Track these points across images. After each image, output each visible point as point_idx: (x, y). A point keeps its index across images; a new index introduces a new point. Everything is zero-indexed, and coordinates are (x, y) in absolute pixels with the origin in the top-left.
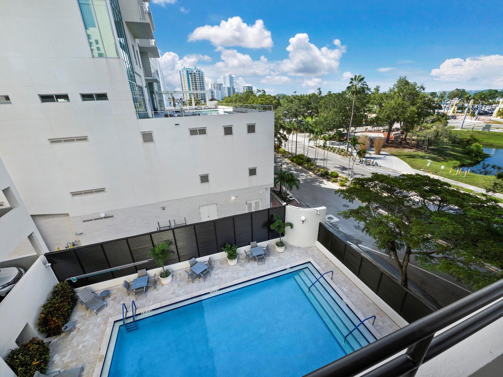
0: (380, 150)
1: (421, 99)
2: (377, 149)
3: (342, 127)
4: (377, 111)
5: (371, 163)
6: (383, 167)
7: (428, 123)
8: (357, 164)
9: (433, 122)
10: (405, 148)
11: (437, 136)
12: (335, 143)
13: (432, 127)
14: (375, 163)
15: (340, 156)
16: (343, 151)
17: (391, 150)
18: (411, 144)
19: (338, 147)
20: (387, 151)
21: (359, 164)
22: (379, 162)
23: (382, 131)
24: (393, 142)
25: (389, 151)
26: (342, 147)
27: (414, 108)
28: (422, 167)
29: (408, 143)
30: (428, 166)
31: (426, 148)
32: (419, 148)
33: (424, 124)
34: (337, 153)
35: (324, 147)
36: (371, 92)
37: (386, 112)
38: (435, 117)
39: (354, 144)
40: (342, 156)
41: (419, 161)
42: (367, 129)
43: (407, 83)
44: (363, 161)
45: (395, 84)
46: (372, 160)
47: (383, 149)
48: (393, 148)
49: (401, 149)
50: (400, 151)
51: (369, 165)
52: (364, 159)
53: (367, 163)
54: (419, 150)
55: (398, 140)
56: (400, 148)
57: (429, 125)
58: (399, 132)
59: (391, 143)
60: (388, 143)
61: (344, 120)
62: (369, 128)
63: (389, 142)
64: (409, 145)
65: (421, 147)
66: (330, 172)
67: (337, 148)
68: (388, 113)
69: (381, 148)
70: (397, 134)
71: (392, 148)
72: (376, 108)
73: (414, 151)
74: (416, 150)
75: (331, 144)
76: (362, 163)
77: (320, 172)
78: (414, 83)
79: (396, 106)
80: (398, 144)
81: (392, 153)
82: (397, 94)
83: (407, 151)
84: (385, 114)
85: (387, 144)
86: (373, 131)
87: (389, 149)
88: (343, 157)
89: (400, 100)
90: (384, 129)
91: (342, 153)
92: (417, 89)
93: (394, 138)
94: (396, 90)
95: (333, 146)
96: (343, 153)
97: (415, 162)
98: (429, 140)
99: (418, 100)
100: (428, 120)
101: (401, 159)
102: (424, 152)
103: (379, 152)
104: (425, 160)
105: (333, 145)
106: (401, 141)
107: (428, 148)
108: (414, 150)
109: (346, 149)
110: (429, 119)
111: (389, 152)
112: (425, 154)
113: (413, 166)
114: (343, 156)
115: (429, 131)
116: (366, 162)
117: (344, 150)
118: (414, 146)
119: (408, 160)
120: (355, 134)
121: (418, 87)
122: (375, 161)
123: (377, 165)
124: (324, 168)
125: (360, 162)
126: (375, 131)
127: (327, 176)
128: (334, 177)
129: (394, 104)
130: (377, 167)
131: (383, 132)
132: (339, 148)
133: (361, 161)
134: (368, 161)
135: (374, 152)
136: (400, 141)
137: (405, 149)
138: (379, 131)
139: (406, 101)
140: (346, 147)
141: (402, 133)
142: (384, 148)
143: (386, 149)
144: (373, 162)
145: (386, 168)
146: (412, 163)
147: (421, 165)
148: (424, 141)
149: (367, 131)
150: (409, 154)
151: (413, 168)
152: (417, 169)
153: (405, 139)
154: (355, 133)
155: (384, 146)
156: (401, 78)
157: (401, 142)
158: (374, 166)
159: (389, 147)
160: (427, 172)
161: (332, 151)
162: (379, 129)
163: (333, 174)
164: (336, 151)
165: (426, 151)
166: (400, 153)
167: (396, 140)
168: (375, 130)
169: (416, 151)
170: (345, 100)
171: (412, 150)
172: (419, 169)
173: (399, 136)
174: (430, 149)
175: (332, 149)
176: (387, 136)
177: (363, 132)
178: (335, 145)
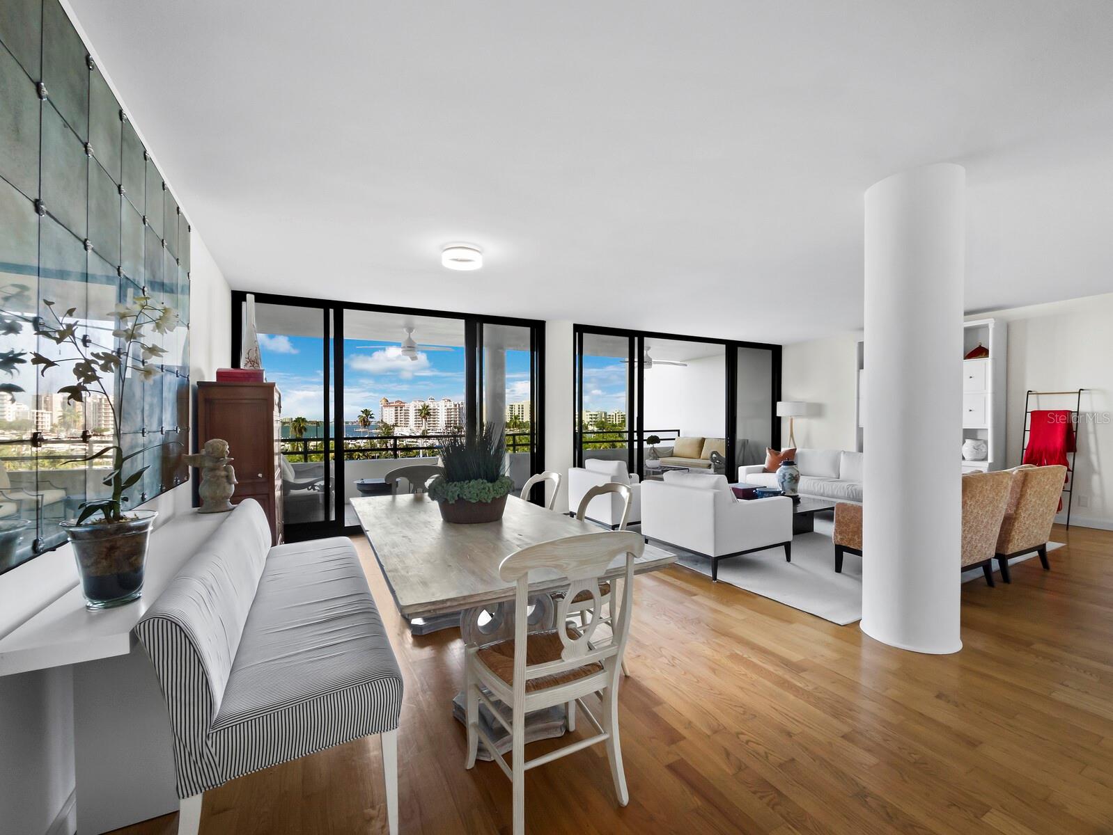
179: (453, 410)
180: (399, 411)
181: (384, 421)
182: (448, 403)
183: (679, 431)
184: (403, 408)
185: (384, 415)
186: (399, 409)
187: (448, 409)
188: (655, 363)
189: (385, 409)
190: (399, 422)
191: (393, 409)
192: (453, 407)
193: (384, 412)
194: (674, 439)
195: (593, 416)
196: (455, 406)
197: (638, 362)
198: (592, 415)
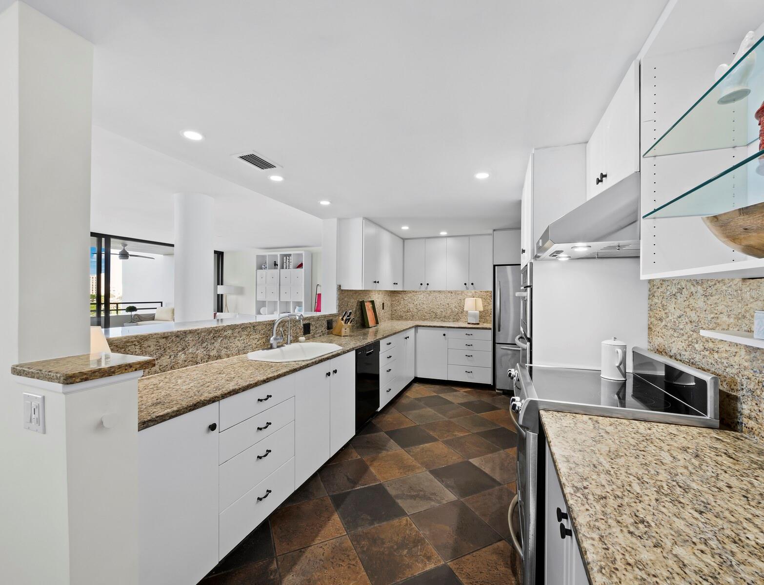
183: (161, 303)
188: (131, 255)
194: (156, 308)
197: (105, 254)
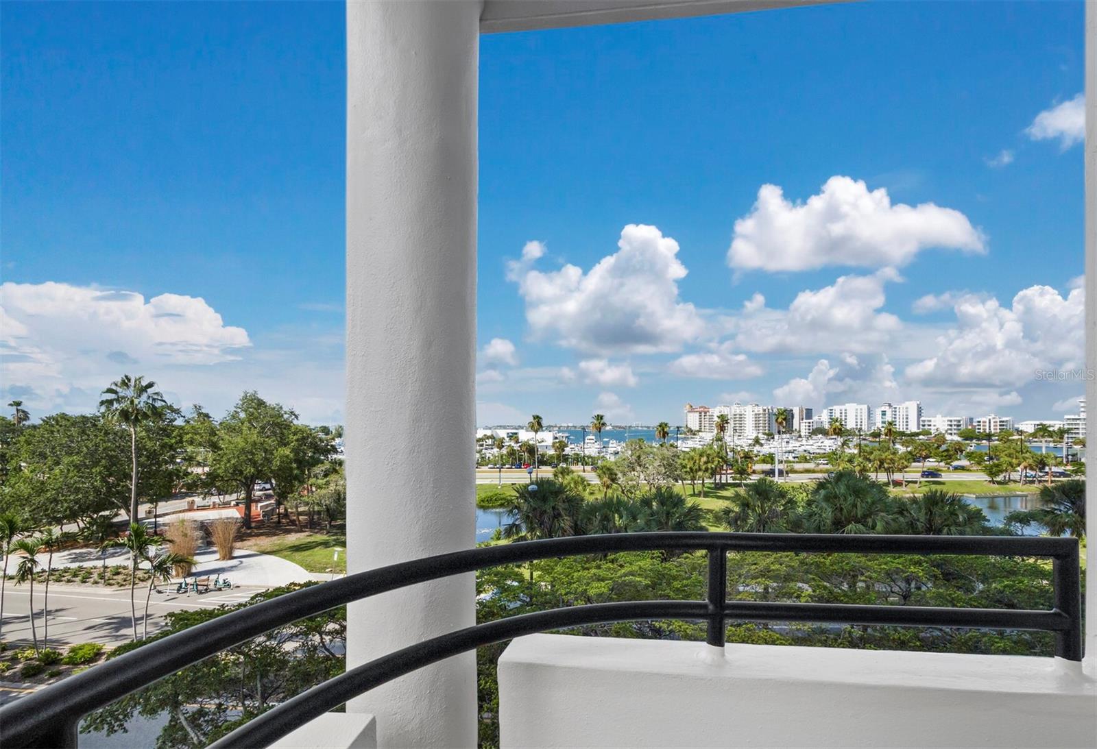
0: (231, 549)
1: (295, 434)
2: (222, 546)
3: (112, 506)
4: (209, 461)
5: (212, 586)
6: (245, 586)
7: (317, 478)
8: (169, 598)
9: (326, 476)
10: (288, 532)
11: (339, 499)
12: (90, 553)
13: (327, 483)
14: (221, 581)
15: (108, 590)
16: (118, 573)
17: (258, 542)
18: (299, 521)
19: (99, 563)
20: (251, 546)
21: (178, 595)
22: (231, 577)
23: (233, 503)
24: (261, 525)
25: (255, 545)
26: (112, 562)
27: (287, 451)
28: (327, 565)
29: (294, 520)
30: (335, 559)
31: (328, 526)
32: (315, 528)
33: (312, 480)
34: (96, 583)
35: (25, 573)
36: (184, 417)
37: (229, 461)
38: (327, 466)
39: (138, 547)
40: (116, 587)
41: (319, 554)
42: (193, 502)
43: (261, 403)
44: (186, 585)
45: (237, 404)
46: (213, 577)
47: (238, 544)
48: (264, 537)
49: (282, 536)
50: (279, 542)
51: (207, 591)
52: (190, 580)
53: (200, 588)
54: (317, 533)
55: (272, 519)
56: (278, 535)
57: (320, 482)
58: (273, 501)
59: (258, 528)
60: (247, 528)
61: (109, 486)
62: (198, 500)
63: (253, 525)
64: (296, 525)
65: (319, 524)
66: (65, 651)
67: (95, 568)
68: (232, 462)
69: (232, 542)
70: (267, 506)
71: (261, 537)
72: (202, 453)
73: (308, 536)
74: (311, 532)
75: (74, 560)
76: (186, 592)
77: (20, 666)
78: (278, 405)
79: (248, 448)
80: (273, 528)
81: (263, 549)
82: (247, 424)
83: (293, 538)
84: (228, 465)
85: (249, 531)
86: (211, 507)
87: (254, 541)
88: (122, 588)
89: (254, 437)
90: (237, 499)
91: (115, 577)
92: (286, 416)
93: (264, 516)
94: (243, 415)
95: (81, 564)
96: (119, 578)
97: (312, 558)
98: (328, 510)
99: (291, 436)
100: (318, 472)
101: (285, 557)
102: (326, 534)
103: (231, 553)
104: (331, 548)
105: (82, 562)
106: (279, 520)
107: (331, 526)
108: (307, 533)
109: (130, 564)
110: (318, 469)
111: (255, 548)
112: (328, 538)
113: (311, 568)
114: (122, 585)
115: (323, 492)
116: (197, 585)
117: (125, 568)
118: (305, 527)
119: (298, 555)
120: (158, 519)
121: (286, 413)
122: (222, 577)
123: (229, 585)
124: (35, 645)
125: (178, 590)
126: (214, 506)
127: (55, 669)
128: (83, 663)
129: (243, 444)
130: (229, 591)
131: (237, 504)
132: (105, 567)
133: (181, 587)
134: (204, 581)
135: (217, 556)
136: (277, 519)
137: (289, 536)
138: (226, 505)
139: (268, 437)
140: (129, 559)
141: (279, 503)
142: (242, 541)
143: (247, 543)
144: (216, 581)
145: (251, 586)
146: (308, 562)
147: (324, 560)
148: (319, 513)
149: (195, 507)
150: (298, 543)
151: (311, 571)
152: (319, 572)
153: (286, 515)
154: (156, 516)
155: (241, 537)
156: (246, 393)
157: (279, 522)
158: (220, 589)
159: (254, 536)
160: (338, 573)
161: (77, 579)
162: (226, 500)
163: (81, 653)
164: (95, 576)
165: (328, 533)
166: (279, 545)
167: (268, 519)
168: (214, 503)
169: (311, 535)
170: (107, 434)
171: (303, 534)
172: (322, 570)
173: (273, 510)
174: (334, 526)
175: (75, 575)
176: (245, 514)
177: (184, 511)
178: (90, 560)
179: (761, 415)
180: (703, 417)
181: (688, 426)
182: (756, 409)
184: (708, 414)
185: (689, 420)
186: (703, 414)
187: (756, 414)
189: (689, 414)
190: (703, 427)
191: (697, 414)
192: (761, 412)
193: (689, 418)
195: (953, 423)
196: (765, 410)
198: (951, 421)
